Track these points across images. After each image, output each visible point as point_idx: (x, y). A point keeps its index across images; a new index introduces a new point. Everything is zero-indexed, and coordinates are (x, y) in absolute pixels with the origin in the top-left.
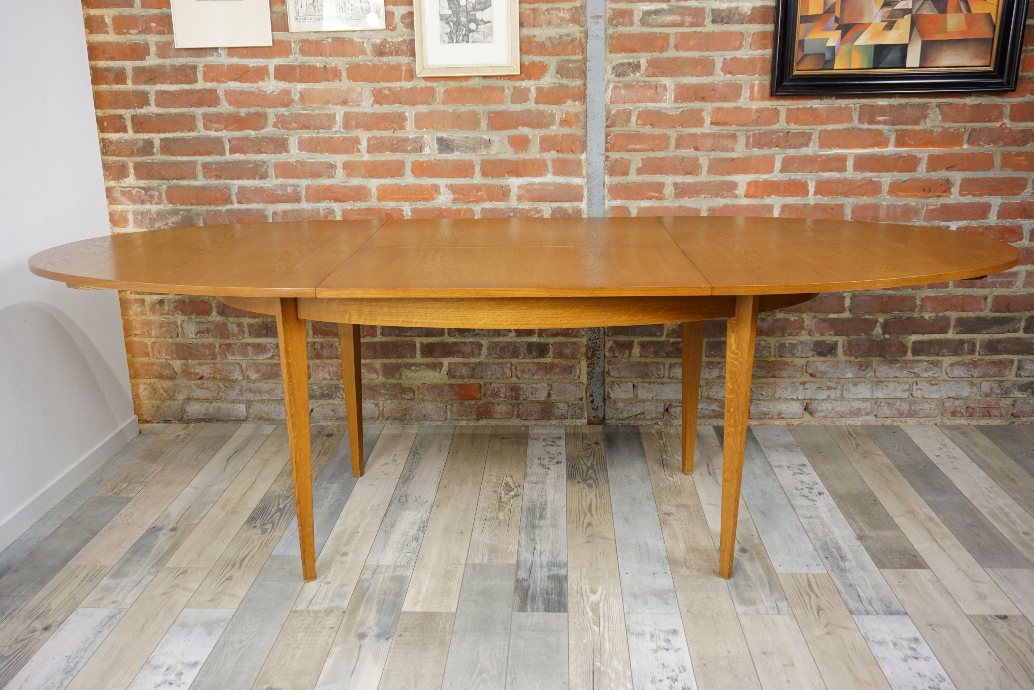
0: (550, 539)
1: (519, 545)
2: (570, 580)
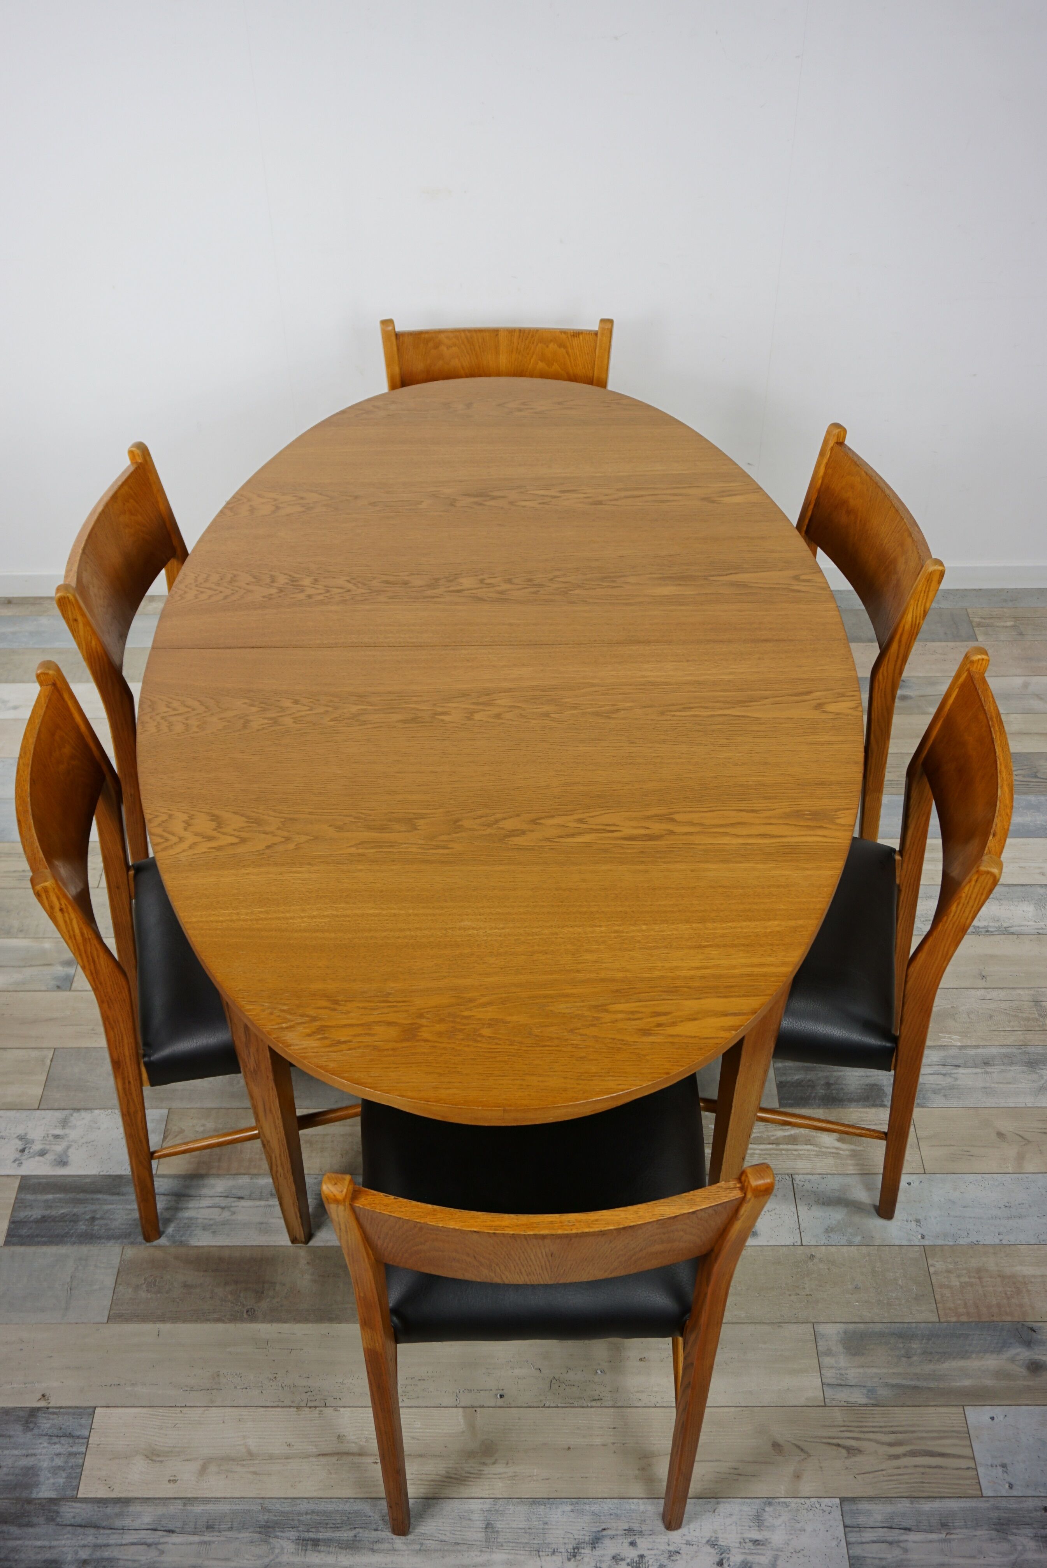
0: (993, 1085)
1: (961, 1048)
2: (873, 1110)
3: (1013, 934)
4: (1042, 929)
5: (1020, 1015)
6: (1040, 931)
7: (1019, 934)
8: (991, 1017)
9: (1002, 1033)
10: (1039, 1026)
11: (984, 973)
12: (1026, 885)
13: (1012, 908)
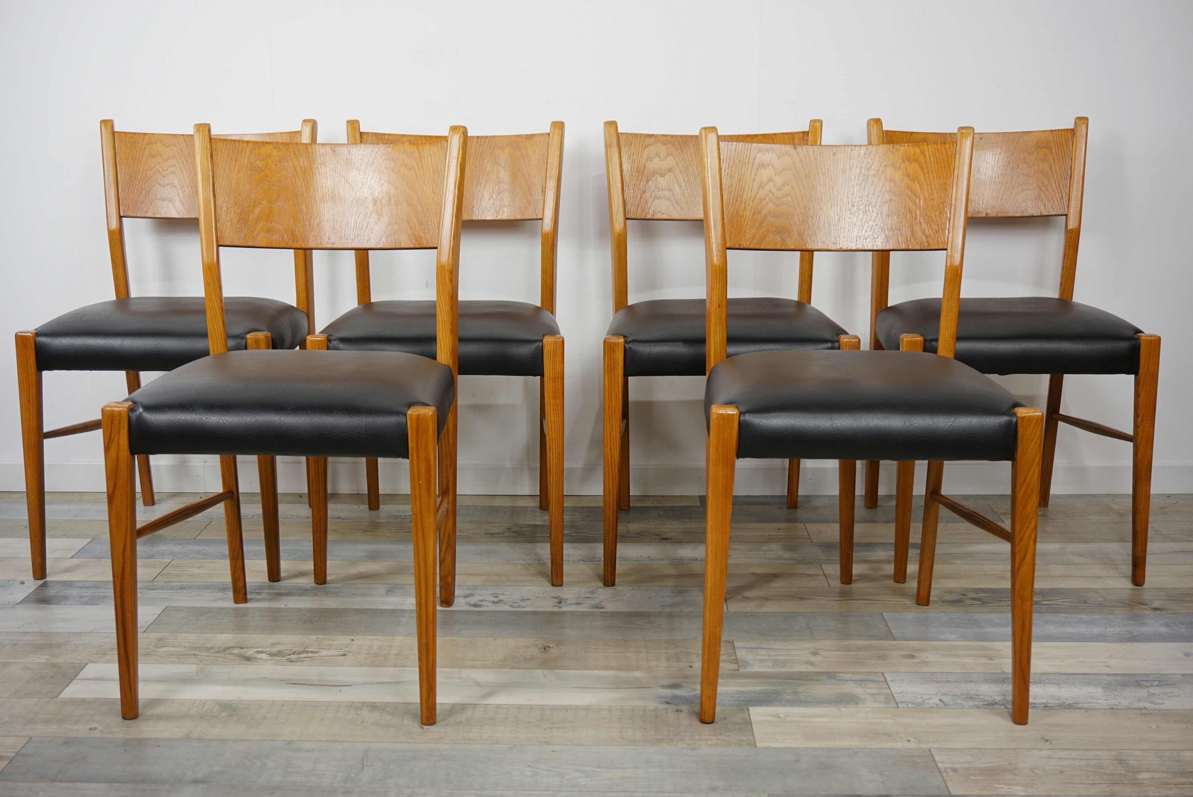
3: (1079, 708)
4: (1115, 705)
5: (1101, 771)
6: (1115, 707)
7: (1087, 710)
8: (1062, 772)
9: (1079, 786)
10: (1128, 780)
11: (1047, 738)
12: (1089, 674)
13: (1075, 690)
